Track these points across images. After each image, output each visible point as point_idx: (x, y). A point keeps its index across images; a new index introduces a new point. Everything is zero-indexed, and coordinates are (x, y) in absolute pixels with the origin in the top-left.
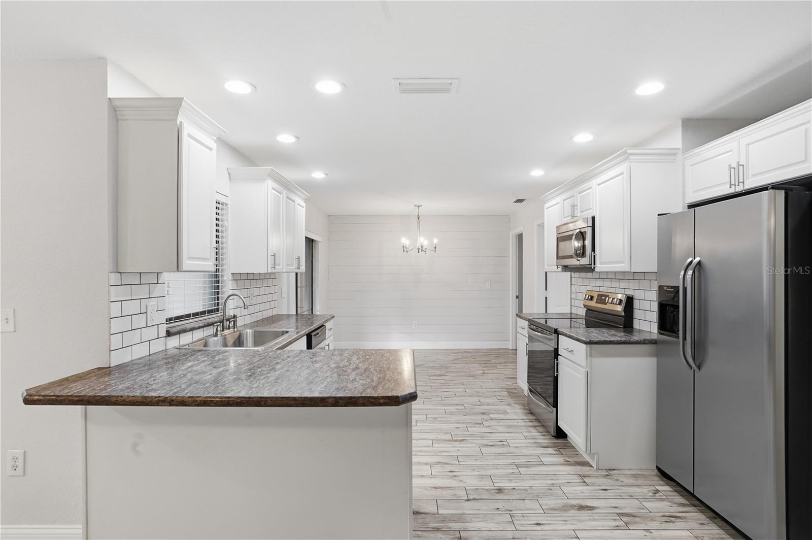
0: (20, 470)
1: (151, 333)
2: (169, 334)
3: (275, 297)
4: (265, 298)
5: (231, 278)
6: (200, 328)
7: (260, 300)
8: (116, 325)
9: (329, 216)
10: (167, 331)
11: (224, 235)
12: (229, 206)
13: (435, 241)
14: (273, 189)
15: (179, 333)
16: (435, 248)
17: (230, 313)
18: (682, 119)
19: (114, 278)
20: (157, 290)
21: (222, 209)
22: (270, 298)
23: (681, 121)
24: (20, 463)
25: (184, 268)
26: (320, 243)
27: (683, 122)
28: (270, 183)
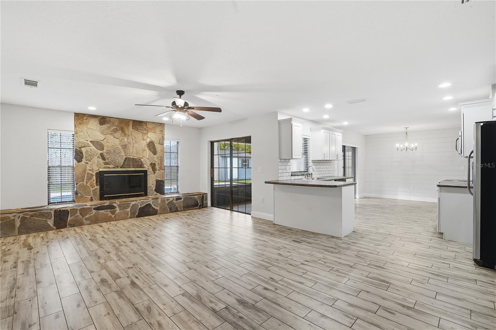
0: (263, 202)
1: (287, 174)
2: (292, 175)
3: (331, 169)
4: (326, 170)
5: (311, 161)
6: (300, 175)
7: (323, 170)
8: (280, 171)
9: (365, 135)
10: (291, 174)
11: (309, 148)
12: (311, 139)
13: (416, 144)
14: (324, 132)
15: (294, 175)
16: (416, 148)
17: (310, 172)
18: (492, 85)
19: (279, 161)
20: (289, 164)
21: (308, 140)
22: (328, 169)
23: (491, 86)
24: (263, 200)
25: (293, 158)
26: (359, 148)
27: (492, 86)
28: (323, 131)
